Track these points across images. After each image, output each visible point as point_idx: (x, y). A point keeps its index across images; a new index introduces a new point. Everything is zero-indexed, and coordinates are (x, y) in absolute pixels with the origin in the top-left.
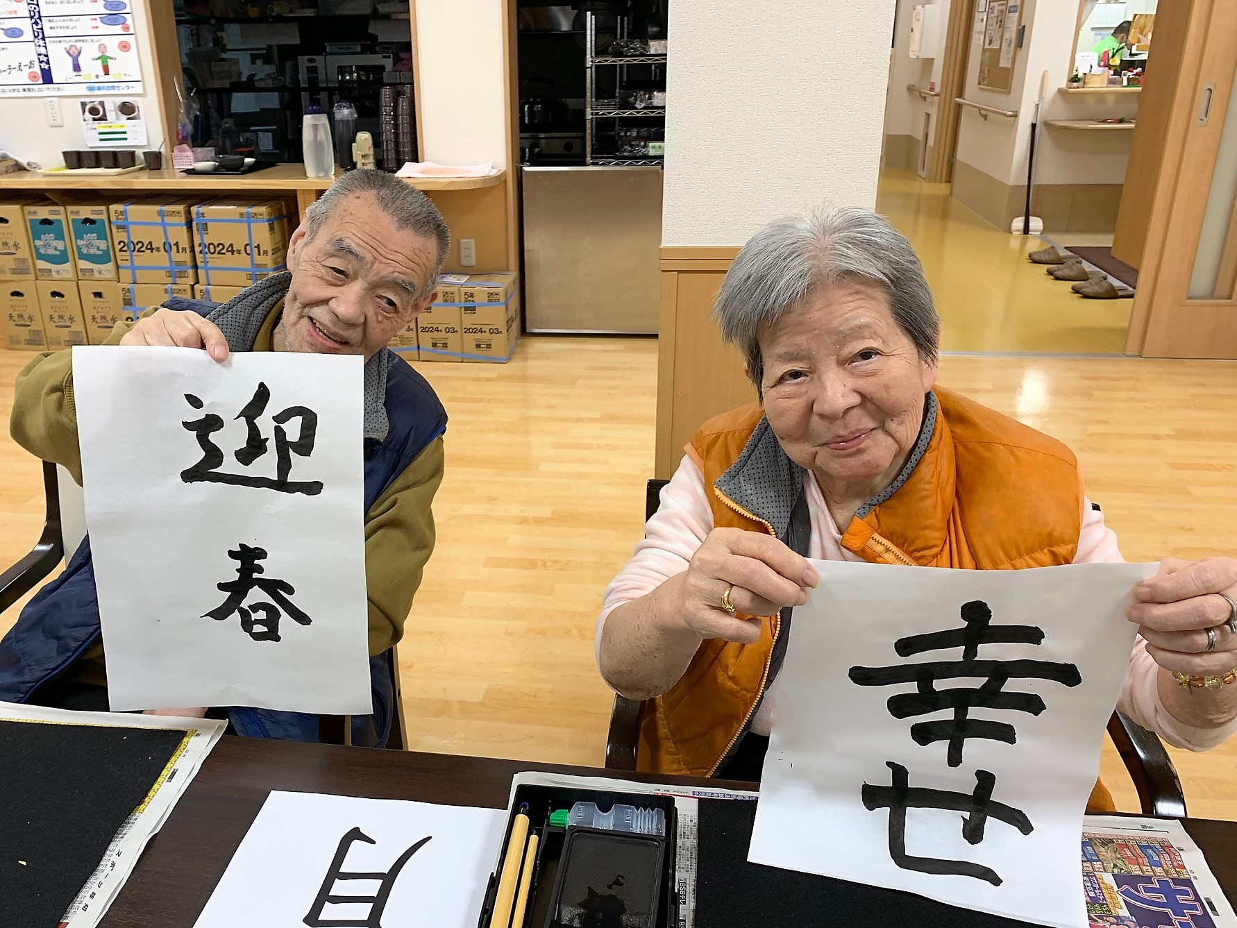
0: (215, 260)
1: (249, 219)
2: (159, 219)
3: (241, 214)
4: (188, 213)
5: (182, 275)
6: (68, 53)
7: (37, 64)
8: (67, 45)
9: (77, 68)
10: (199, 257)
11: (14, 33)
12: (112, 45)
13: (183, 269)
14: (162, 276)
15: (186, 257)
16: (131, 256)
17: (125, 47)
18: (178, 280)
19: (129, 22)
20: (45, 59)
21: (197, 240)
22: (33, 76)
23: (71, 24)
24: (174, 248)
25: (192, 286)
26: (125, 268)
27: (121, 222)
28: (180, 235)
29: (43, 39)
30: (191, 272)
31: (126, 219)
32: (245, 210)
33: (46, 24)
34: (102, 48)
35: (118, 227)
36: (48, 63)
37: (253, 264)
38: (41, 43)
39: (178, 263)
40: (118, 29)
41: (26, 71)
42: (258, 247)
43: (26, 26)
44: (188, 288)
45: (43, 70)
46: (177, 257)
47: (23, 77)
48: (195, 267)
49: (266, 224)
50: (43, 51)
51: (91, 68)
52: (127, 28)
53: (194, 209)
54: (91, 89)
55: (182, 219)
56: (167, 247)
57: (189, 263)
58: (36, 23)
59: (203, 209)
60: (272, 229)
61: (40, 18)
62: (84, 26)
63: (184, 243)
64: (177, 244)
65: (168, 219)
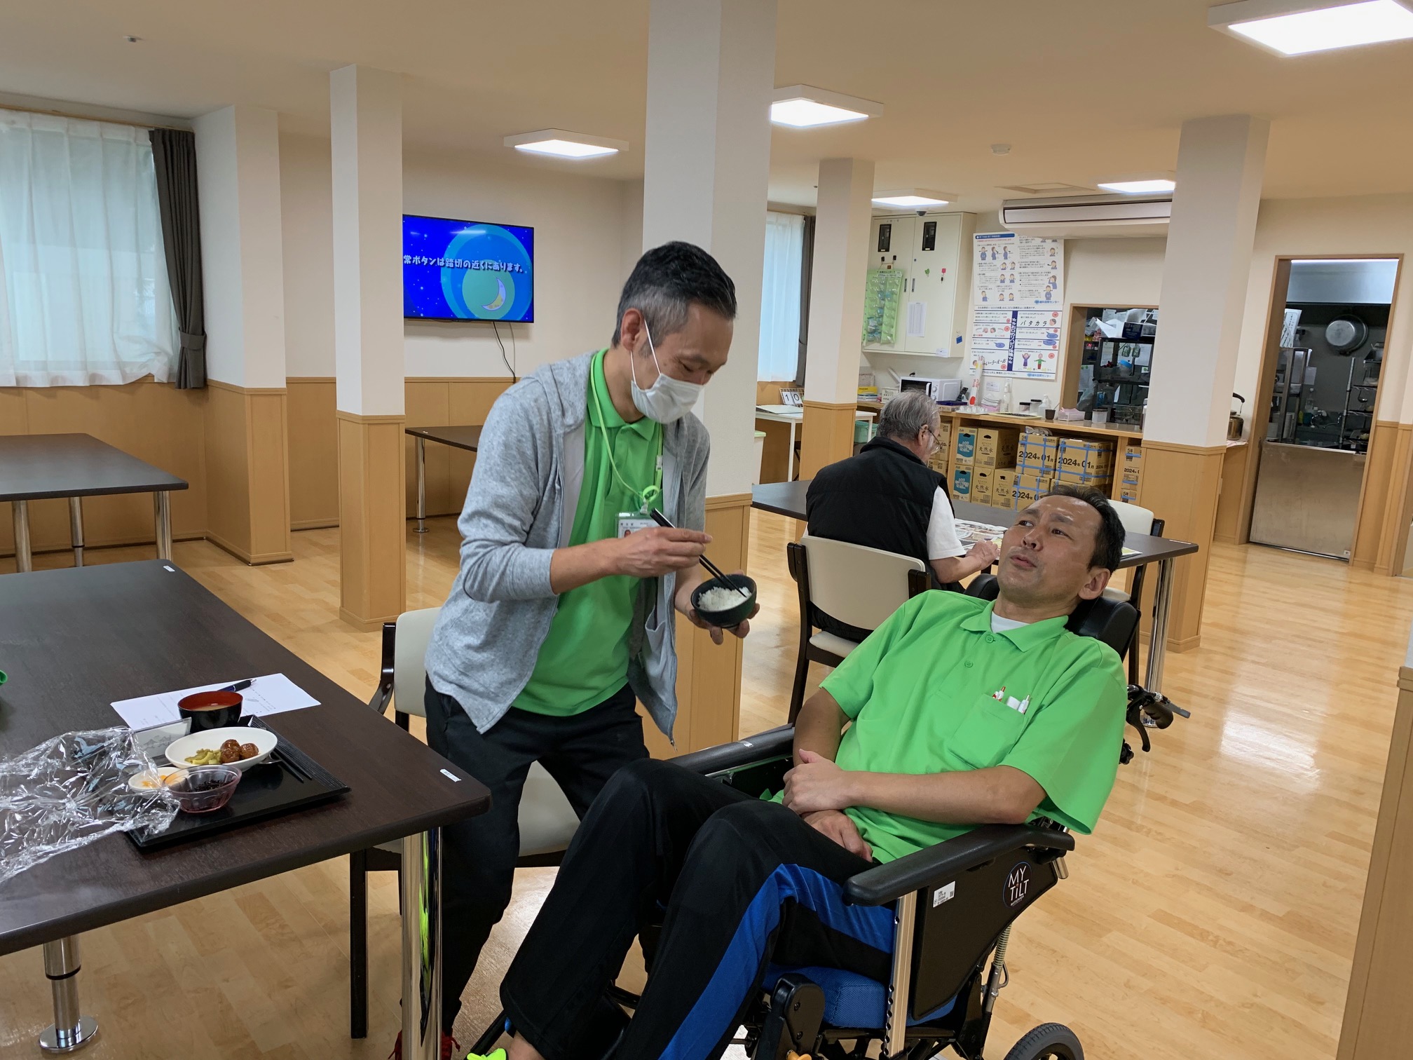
0: (1065, 467)
1: (1088, 448)
2: (1043, 443)
3: (1085, 445)
4: (1058, 441)
5: (1048, 473)
6: (1023, 357)
7: (1007, 361)
8: (1024, 353)
9: (1025, 364)
10: (1058, 464)
11: (1000, 345)
12: (1045, 355)
13: (1048, 469)
14: (1037, 472)
15: (1052, 464)
16: (1024, 460)
17: (1051, 356)
18: (1044, 475)
19: (1057, 344)
20: (1011, 359)
21: (1059, 455)
22: (1003, 367)
23: (1028, 343)
24: (1047, 458)
25: (1051, 479)
26: (1020, 465)
27: (1023, 442)
28: (1051, 452)
29: (1013, 349)
30: (1052, 472)
31: (1026, 441)
32: (1087, 443)
33: (1016, 342)
34: (1041, 355)
35: (1022, 444)
36: (1012, 361)
37: (1085, 472)
38: (1012, 351)
39: (1047, 467)
40: (1051, 347)
41: (1001, 363)
42: (1089, 463)
43: (1007, 343)
44: (1048, 480)
45: (1009, 364)
46: (1046, 463)
47: (998, 367)
48: (1055, 470)
49: (1097, 452)
50: (1011, 355)
51: (1032, 364)
52: (1055, 347)
53: (1062, 440)
54: (1029, 375)
55: (1055, 445)
56: (1044, 457)
57: (1053, 467)
58: (1012, 342)
59: (1066, 440)
60: (1099, 455)
61: (1014, 340)
62: (1034, 345)
63: (1053, 457)
64: (1049, 457)
65: (1047, 443)
